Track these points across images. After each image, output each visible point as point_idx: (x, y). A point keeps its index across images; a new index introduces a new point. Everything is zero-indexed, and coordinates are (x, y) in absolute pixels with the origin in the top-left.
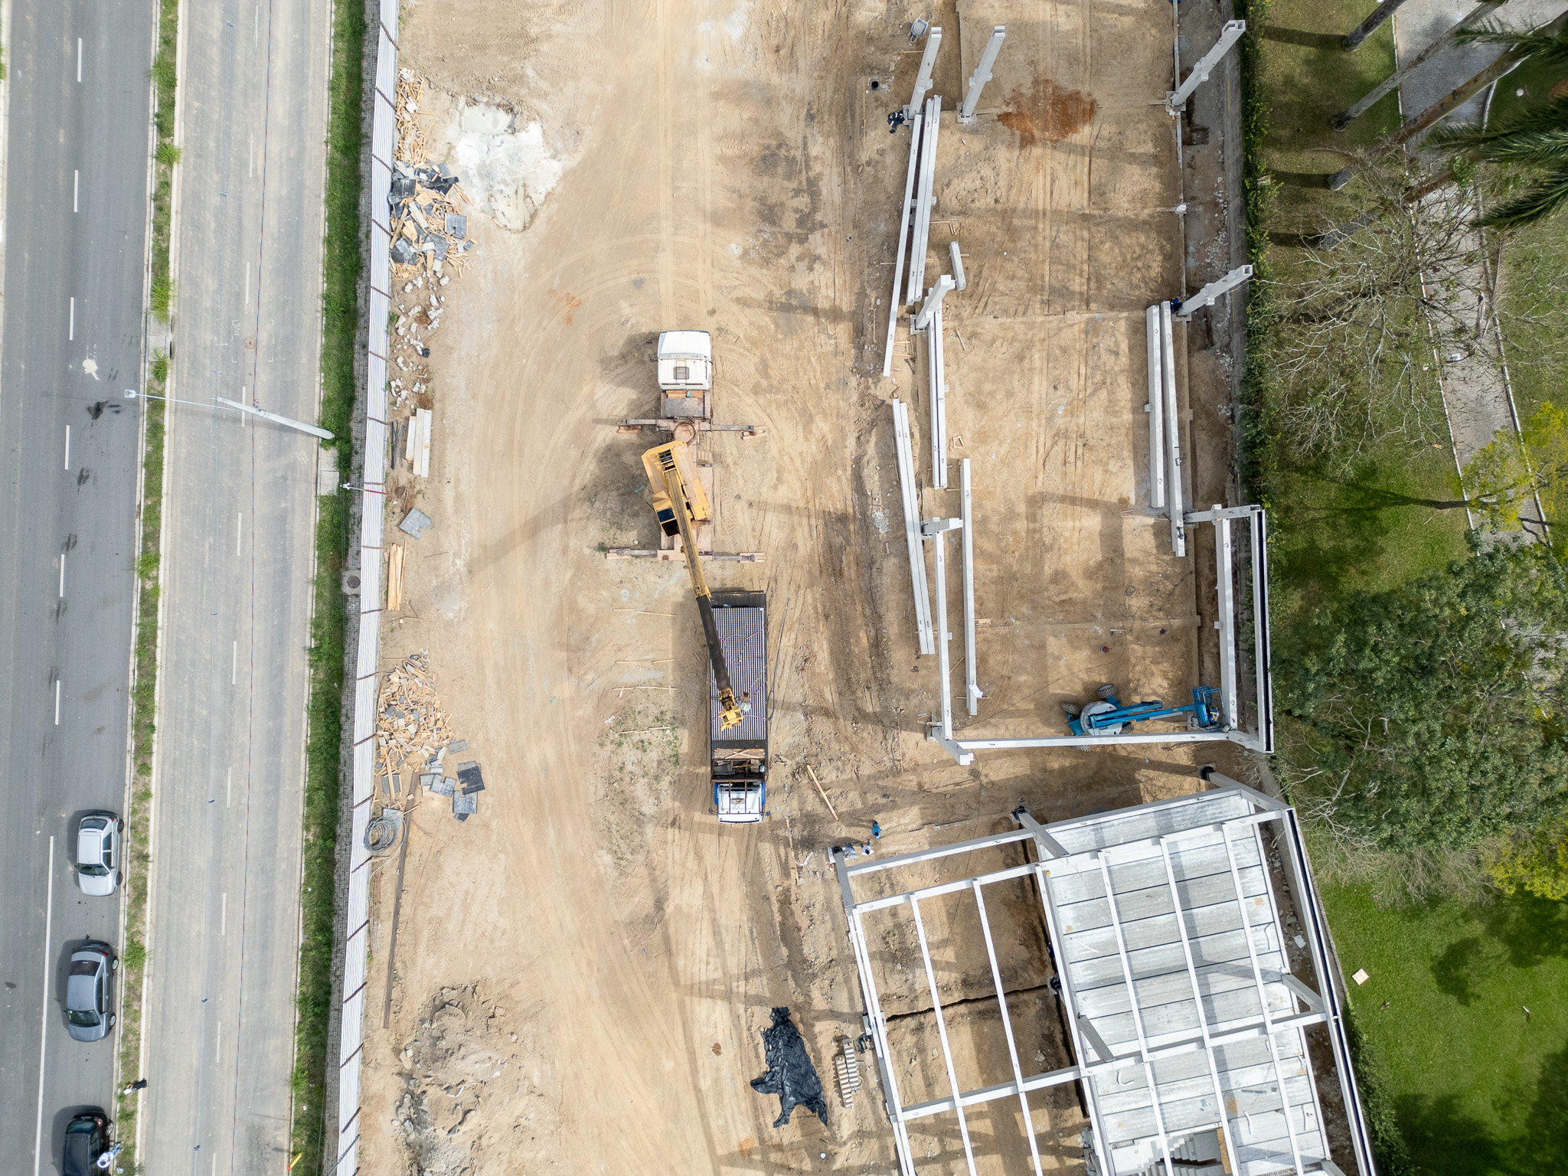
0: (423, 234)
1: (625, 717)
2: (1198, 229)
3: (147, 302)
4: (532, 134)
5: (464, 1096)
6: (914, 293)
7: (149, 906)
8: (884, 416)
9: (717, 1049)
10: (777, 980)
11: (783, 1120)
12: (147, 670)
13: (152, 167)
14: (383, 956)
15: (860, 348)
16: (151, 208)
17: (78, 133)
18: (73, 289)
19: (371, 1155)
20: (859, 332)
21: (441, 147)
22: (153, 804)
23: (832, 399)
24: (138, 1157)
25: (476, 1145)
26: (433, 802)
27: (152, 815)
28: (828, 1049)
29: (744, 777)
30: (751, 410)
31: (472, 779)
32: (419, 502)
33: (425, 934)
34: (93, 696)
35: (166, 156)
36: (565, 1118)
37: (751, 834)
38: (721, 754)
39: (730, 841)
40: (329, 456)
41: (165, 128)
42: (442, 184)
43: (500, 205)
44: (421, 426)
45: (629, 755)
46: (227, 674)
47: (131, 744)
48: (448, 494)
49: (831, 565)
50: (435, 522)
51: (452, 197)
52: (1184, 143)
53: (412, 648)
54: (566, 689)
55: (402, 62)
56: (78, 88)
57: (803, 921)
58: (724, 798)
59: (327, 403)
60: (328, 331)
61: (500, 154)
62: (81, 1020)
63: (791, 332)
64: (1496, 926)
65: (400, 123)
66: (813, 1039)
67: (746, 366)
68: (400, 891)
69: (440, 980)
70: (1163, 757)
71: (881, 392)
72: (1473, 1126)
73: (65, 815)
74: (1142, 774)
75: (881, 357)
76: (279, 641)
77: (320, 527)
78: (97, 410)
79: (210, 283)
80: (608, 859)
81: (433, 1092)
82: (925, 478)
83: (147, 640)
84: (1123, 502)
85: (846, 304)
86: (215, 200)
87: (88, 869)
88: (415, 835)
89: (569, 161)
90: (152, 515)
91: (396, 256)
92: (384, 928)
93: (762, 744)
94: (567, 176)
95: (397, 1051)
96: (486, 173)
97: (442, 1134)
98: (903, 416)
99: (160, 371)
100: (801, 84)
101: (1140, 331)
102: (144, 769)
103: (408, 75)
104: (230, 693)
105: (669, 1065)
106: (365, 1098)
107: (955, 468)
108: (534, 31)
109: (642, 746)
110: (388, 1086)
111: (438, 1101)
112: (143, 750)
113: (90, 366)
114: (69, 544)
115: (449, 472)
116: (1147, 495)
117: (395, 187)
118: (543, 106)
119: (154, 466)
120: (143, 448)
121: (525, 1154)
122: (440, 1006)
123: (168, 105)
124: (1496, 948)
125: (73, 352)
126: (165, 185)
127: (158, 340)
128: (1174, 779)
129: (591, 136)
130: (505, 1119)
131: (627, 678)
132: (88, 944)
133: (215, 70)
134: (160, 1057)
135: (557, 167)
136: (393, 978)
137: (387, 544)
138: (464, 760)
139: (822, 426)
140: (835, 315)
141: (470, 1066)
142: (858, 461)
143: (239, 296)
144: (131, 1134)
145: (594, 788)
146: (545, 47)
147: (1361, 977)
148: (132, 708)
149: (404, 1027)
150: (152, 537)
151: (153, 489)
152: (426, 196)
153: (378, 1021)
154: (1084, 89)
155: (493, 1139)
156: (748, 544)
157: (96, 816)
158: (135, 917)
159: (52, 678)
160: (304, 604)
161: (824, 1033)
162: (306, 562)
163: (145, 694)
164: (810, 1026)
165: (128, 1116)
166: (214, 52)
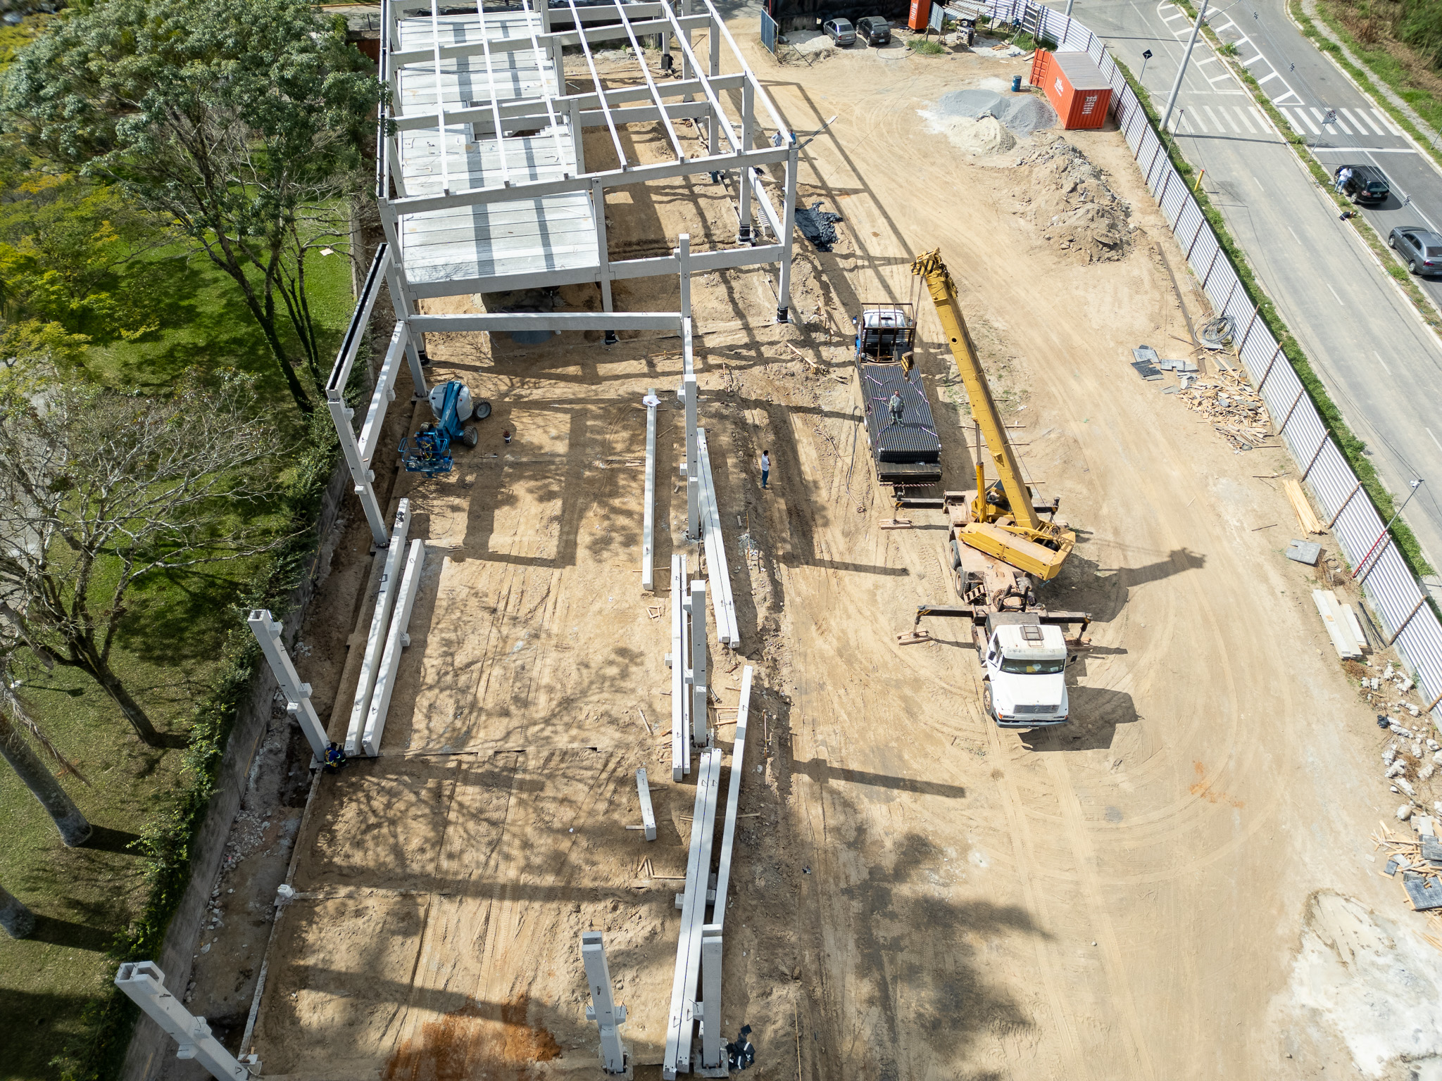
7: (1406, 299)
8: (752, 643)
9: (875, 233)
11: (818, 205)
15: (783, 726)
23: (812, 673)
26: (1177, 355)
30: (919, 661)
31: (1147, 370)
32: (1309, 571)
33: (1147, 286)
36: (992, 205)
43: (1370, 933)
44: (1348, 639)
48: (1277, 582)
50: (1280, 554)
54: (1075, 428)
61: (1410, 1017)
67: (935, 710)
68: (1182, 307)
69: (1123, 265)
71: (752, 667)
75: (755, 709)
82: (698, 574)
84: (458, 559)
88: (1185, 336)
89: (1286, 1004)
107: (660, 588)
115: (1287, 603)
122: (1118, 248)
129: (1265, 1052)
135: (1303, 995)
136: (1165, 265)
138: (1160, 381)
140: (818, 769)
142: (778, 604)
145: (1026, 365)
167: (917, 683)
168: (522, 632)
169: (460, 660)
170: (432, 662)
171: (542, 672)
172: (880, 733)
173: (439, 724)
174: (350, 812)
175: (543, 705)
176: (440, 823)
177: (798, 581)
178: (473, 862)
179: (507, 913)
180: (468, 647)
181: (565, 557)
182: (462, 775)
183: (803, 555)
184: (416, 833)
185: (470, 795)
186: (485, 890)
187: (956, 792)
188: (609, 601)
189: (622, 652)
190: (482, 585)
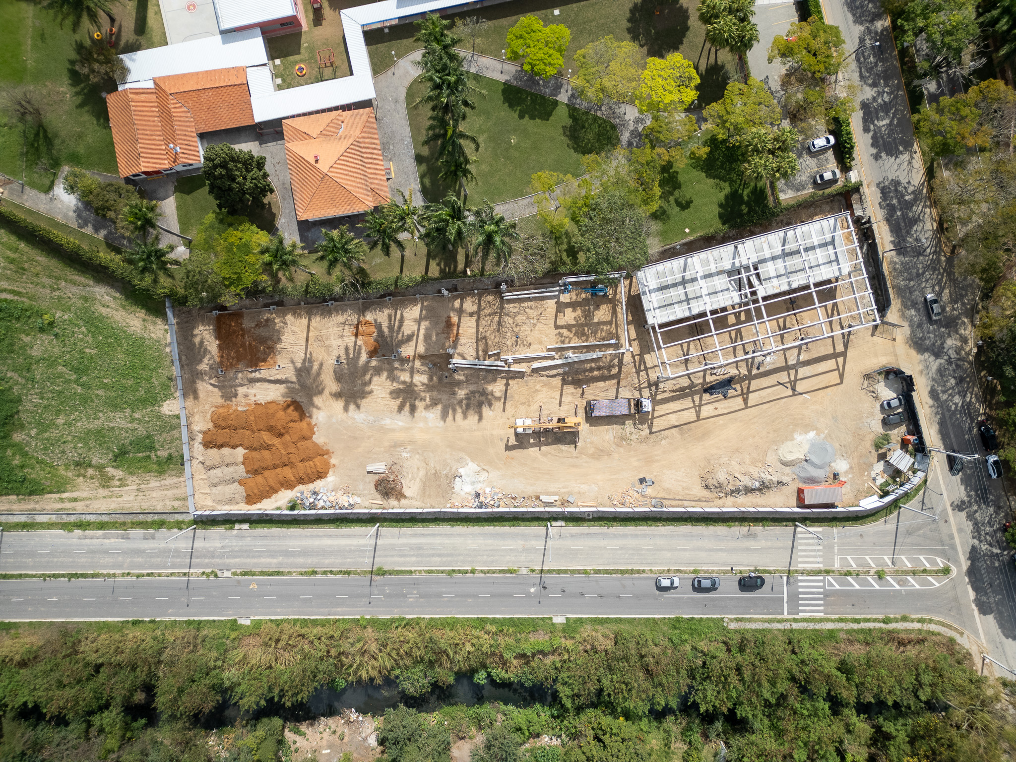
0: (493, 499)
1: (623, 438)
2: (480, 286)
3: (514, 575)
4: (462, 471)
5: (731, 478)
6: (502, 364)
7: (682, 568)
8: (535, 371)
9: (716, 409)
10: (696, 393)
11: (735, 389)
12: (616, 571)
13: (477, 575)
14: (693, 503)
15: (516, 378)
16: (488, 575)
17: (468, 596)
18: (512, 596)
19: (750, 504)
20: (512, 378)
21: (467, 496)
22: (653, 568)
23: (531, 384)
24: (752, 568)
25: (744, 474)
26: (649, 491)
27: (656, 568)
28: (714, 377)
29: (638, 404)
30: (535, 407)
31: (642, 481)
32: (566, 498)
33: (687, 492)
34: (624, 586)
35: (473, 572)
36: (737, 450)
37: (655, 402)
38: (632, 411)
39: (657, 408)
40: (554, 524)
41: (466, 572)
42: (478, 495)
43: (481, 479)
44: (544, 498)
45: (634, 437)
46: (616, 549)
47: (637, 575)
48: (563, 490)
49: (577, 383)
50: (570, 494)
51: (481, 492)
52: (456, 291)
53: (606, 498)
54: (616, 456)
55: (445, 507)
56: (456, 596)
57: (678, 387)
58: (645, 410)
59: (539, 525)
60: (519, 525)
61: (468, 480)
62: (714, 583)
63: (512, 397)
64: (671, 194)
65: (462, 507)
66: (711, 382)
67: (523, 409)
68: (675, 499)
69: (700, 487)
70: (627, 288)
71: (529, 371)
72: (727, 197)
73: (658, 592)
74: (632, 294)
75: (519, 372)
76: (606, 535)
77: (574, 526)
78: (545, 588)
79: (508, 558)
80: (663, 441)
81: (730, 487)
82: (553, 358)
83: (608, 572)
84: (556, 303)
85: (504, 381)
86: (485, 557)
87: (672, 583)
88: (659, 496)
89: (469, 460)
90: (573, 572)
91: (498, 506)
92: (686, 503)
93: (629, 400)
94: (473, 461)
95: (720, 498)
96: (473, 483)
97: (741, 483)
98: (536, 365)
99: (533, 571)
100: (445, 397)
101: (510, 301)
102: (644, 571)
103: (448, 505)
104: (621, 549)
105: (721, 422)
106: (734, 506)
107: (549, 350)
108: (434, 472)
109: (631, 433)
110: (730, 500)
111: (733, 485)
112: (638, 572)
113: (532, 590)
114: (582, 594)
115: (556, 490)
116: (554, 296)
117: (480, 507)
118: (454, 468)
119: (559, 572)
120: (555, 575)
121: (747, 461)
122: (707, 487)
123: (459, 571)
124: (676, 192)
125: (529, 595)
126: (482, 571)
127: (524, 571)
128: (634, 284)
129: (461, 455)
130: (737, 467)
131: (612, 439)
132: (693, 585)
133: (449, 559)
134: (724, 564)
135: (470, 464)
136: (699, 500)
137: (577, 506)
138: (637, 483)
139: (538, 387)
140: (507, 385)
141: (722, 477)
142: (547, 376)
143: (511, 550)
144: (746, 571)
145: (643, 447)
146: (438, 468)
147: (687, 230)
148: (626, 576)
149: (713, 496)
150: (579, 571)
151: (566, 571)
152: (482, 499)
153: (712, 504)
154: (444, 319)
155: (743, 470)
156: (573, 407)
157: (657, 582)
158: (685, 572)
159: (619, 598)
160: (595, 529)
161: (709, 379)
162: (583, 529)
163: (623, 572)
164: (708, 383)
165: (741, 572)
166: (444, 559)
167: (529, 406)
168: (535, 321)
169: (527, 310)
170: (526, 304)
171: (525, 327)
172: (517, 397)
173: (511, 309)
174: (492, 297)
175: (516, 330)
176: (490, 315)
177: (557, 381)
178: (483, 322)
179: (474, 330)
180: (532, 311)
181: (557, 327)
182: (500, 317)
183: (564, 382)
184: (487, 311)
185: (497, 319)
186: (478, 326)
187: (504, 411)
188: (544, 338)
189: (530, 344)
190: (548, 310)
